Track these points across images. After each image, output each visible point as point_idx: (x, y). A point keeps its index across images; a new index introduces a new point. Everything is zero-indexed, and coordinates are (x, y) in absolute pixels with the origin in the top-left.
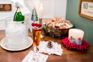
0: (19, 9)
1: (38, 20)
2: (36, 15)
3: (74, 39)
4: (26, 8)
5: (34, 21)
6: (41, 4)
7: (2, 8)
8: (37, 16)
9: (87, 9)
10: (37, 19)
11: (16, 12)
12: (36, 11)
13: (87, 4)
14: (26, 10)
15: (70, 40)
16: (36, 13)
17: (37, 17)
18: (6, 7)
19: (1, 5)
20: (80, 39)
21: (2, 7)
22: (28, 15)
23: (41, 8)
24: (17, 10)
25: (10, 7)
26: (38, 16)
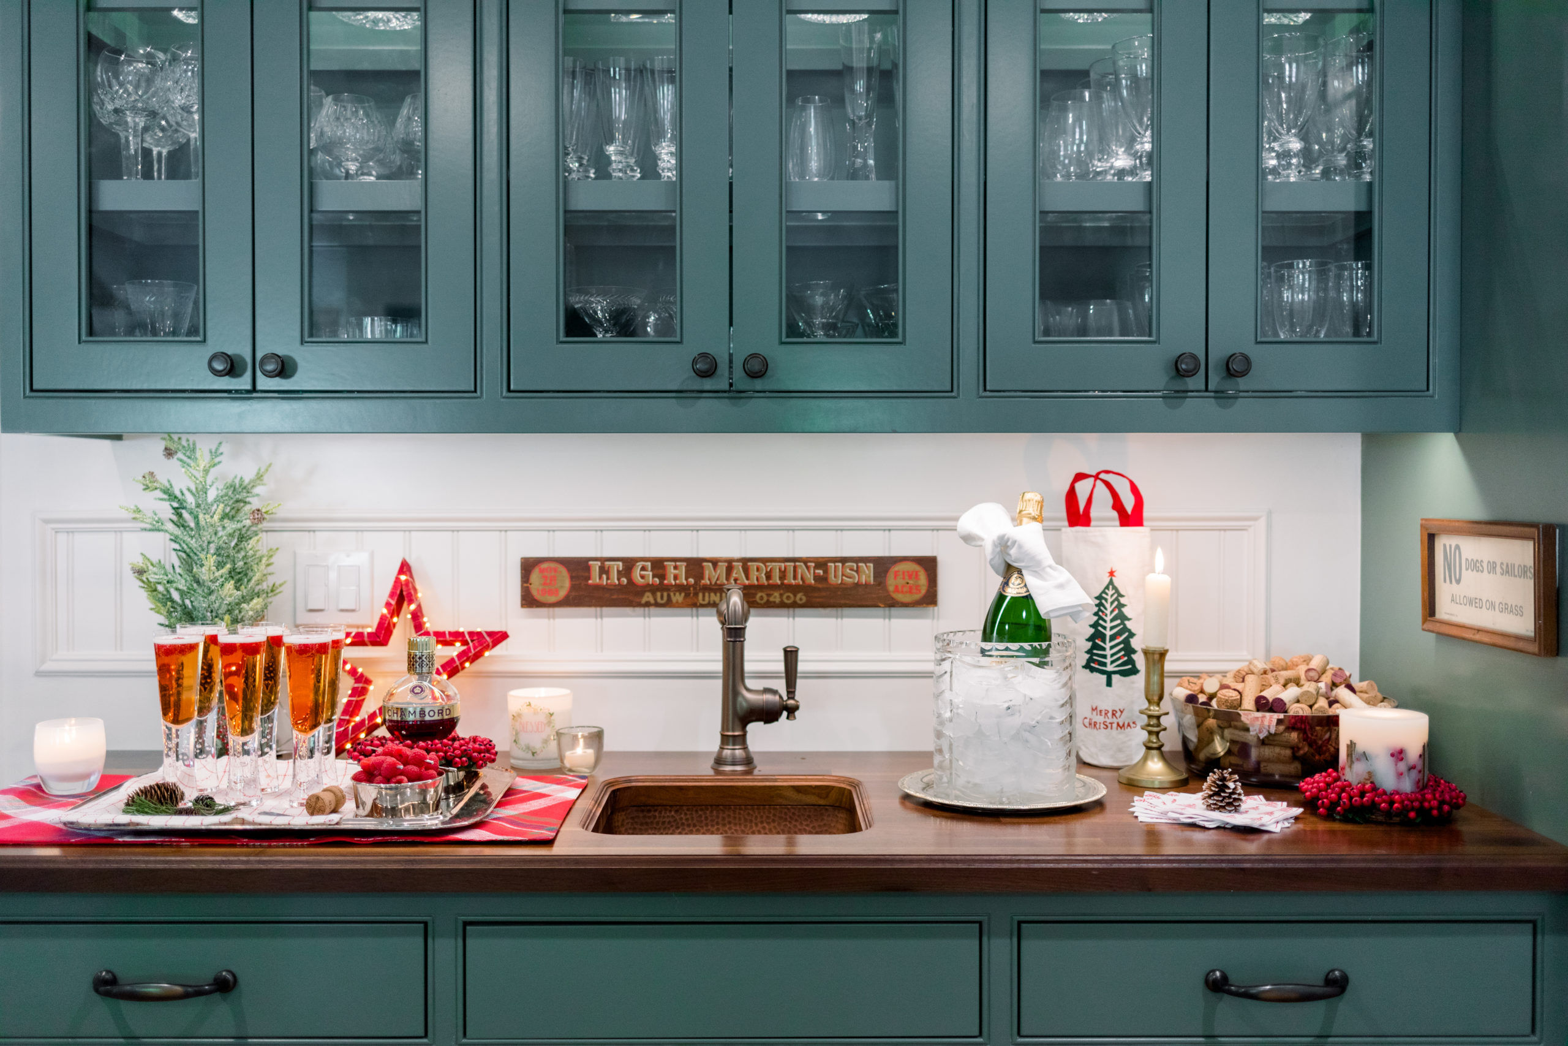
0: (1014, 580)
1: (1134, 671)
2: (1125, 629)
3: (1365, 756)
4: (1062, 575)
5: (1109, 675)
6: (1153, 550)
7: (867, 585)
8: (1126, 642)
9: (1458, 581)
10: (1131, 662)
11: (1001, 598)
12: (1120, 606)
13: (1457, 547)
14: (1061, 586)
15: (1347, 770)
16: (1123, 617)
17: (1129, 650)
18: (900, 581)
19: (865, 560)
20: (1398, 755)
21: (867, 574)
22: (1073, 613)
23: (1159, 580)
24: (1006, 584)
25: (923, 580)
26: (1135, 643)
